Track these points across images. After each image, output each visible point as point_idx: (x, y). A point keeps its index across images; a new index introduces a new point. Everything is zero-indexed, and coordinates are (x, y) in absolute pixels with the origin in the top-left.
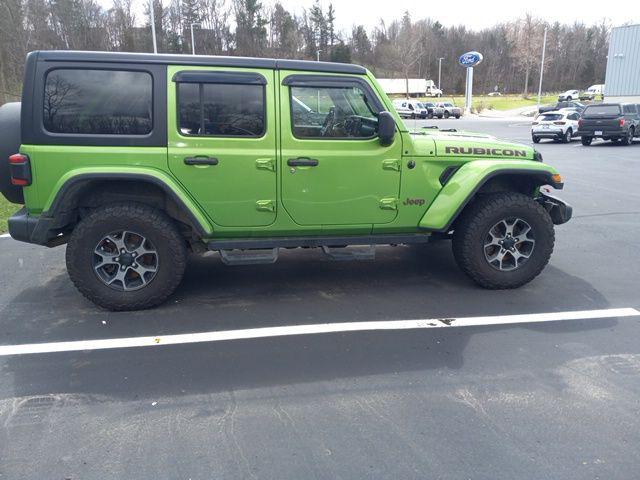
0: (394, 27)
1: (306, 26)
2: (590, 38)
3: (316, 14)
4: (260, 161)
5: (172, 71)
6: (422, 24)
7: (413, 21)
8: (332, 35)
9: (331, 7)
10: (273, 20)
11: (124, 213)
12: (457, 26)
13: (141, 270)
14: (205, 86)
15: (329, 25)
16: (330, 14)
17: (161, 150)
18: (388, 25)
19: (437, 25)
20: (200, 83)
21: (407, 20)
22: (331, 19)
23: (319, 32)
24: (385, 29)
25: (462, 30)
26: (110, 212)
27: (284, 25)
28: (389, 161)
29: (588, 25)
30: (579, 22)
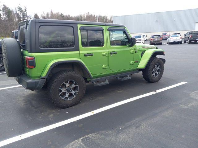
0: (48, 14)
1: (17, 13)
2: (103, 19)
3: (20, 9)
4: (104, 53)
5: (79, 26)
6: (57, 14)
7: (54, 13)
8: (27, 16)
9: (25, 7)
10: (3, 10)
11: (70, 74)
12: (67, 15)
13: (73, 92)
14: (88, 31)
15: (25, 13)
16: (25, 9)
17: (78, 52)
18: (46, 14)
19: (62, 14)
20: (87, 30)
21: (52, 12)
22: (26, 11)
23: (22, 15)
24: (45, 15)
25: (69, 16)
26: (65, 74)
27: (8, 12)
28: (132, 51)
29: (102, 16)
30: (100, 15)
